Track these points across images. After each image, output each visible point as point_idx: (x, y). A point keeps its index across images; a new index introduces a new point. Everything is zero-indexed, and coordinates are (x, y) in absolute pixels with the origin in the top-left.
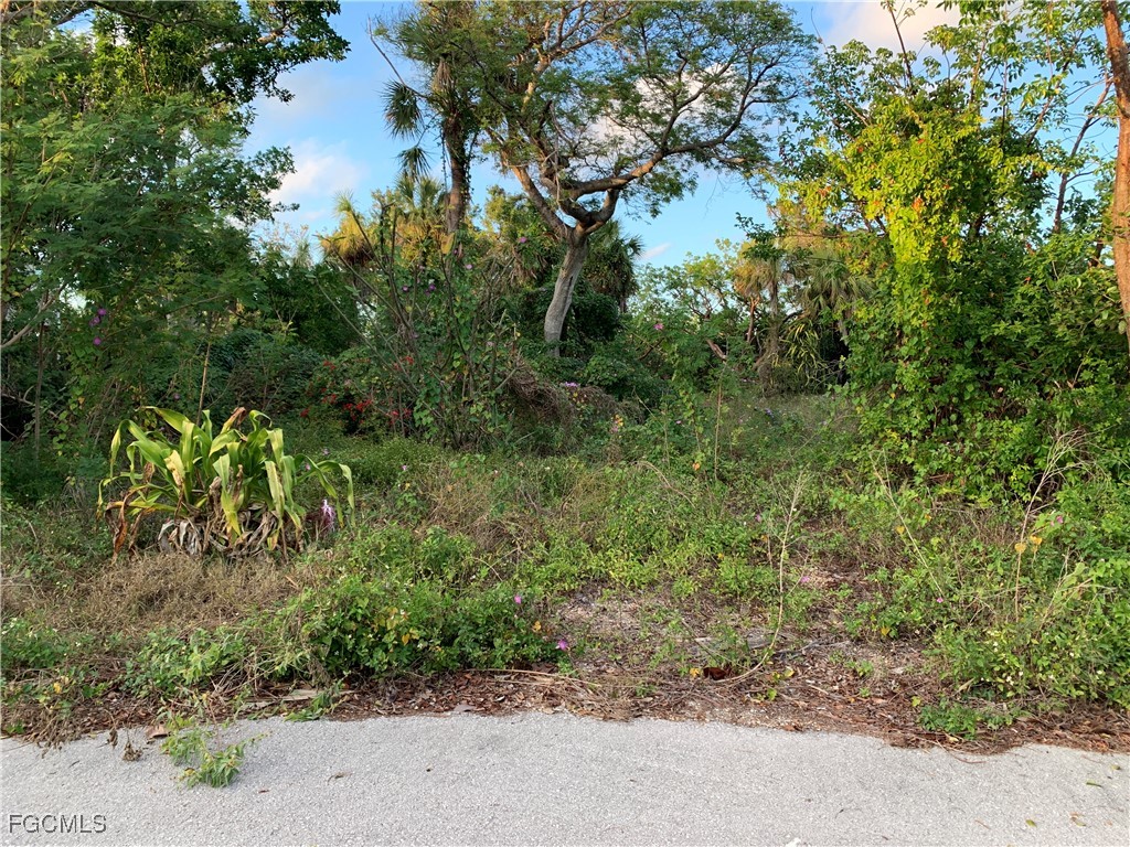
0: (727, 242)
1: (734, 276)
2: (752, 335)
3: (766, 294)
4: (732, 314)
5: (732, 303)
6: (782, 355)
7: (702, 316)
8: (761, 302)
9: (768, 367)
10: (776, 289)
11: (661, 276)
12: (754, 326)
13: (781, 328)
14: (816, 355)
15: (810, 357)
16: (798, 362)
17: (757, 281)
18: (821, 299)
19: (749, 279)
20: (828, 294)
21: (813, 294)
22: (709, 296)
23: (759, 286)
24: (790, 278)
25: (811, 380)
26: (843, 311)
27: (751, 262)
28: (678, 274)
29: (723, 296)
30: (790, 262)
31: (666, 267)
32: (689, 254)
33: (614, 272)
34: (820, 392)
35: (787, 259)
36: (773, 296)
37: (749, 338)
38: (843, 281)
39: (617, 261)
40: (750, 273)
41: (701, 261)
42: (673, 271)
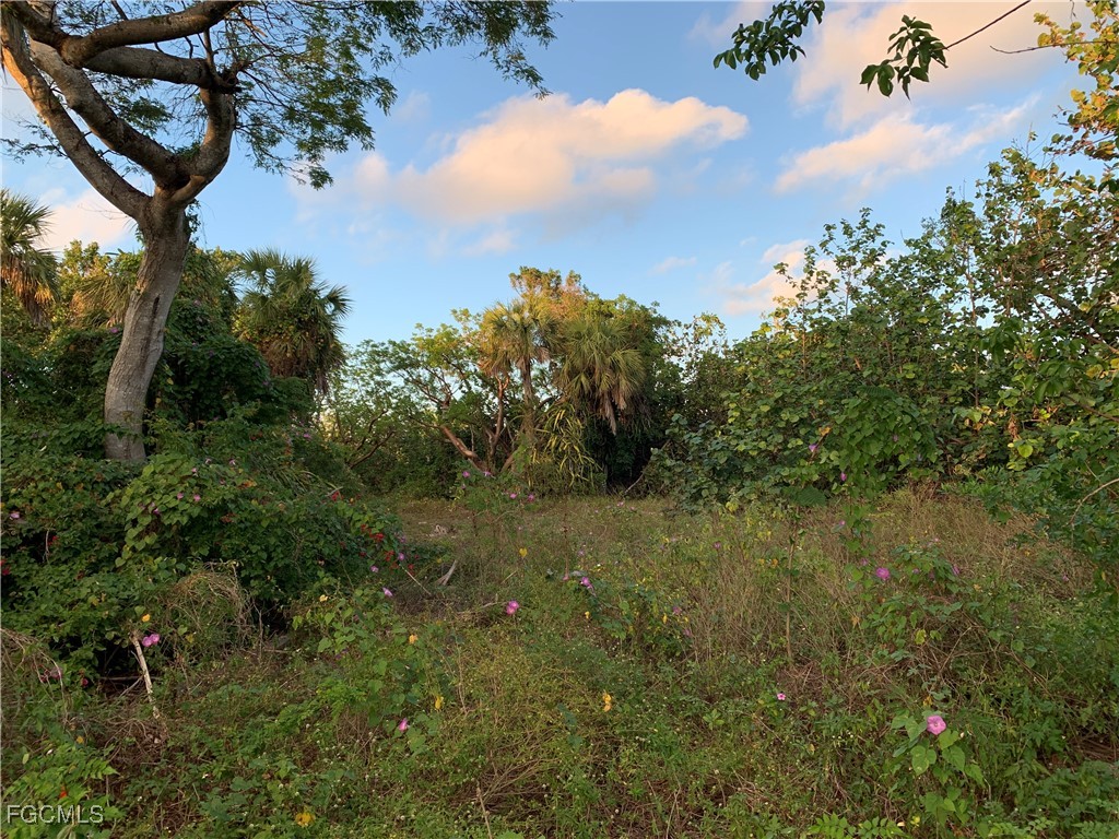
0: (466, 313)
2: (502, 426)
3: (516, 375)
4: (474, 400)
5: (476, 388)
6: (540, 448)
7: (440, 404)
9: (524, 464)
10: (529, 367)
11: (385, 353)
12: (504, 415)
13: (536, 416)
14: (579, 447)
15: (573, 451)
16: (560, 457)
17: (505, 356)
18: (583, 379)
19: (495, 356)
20: (590, 373)
21: (573, 373)
22: (448, 379)
23: (509, 364)
24: (545, 353)
25: (577, 479)
26: (610, 394)
27: (496, 335)
28: (407, 352)
29: (465, 377)
30: (543, 334)
31: (390, 342)
32: (419, 326)
33: (304, 334)
34: (587, 494)
35: (540, 331)
36: (526, 375)
37: (498, 429)
38: (608, 356)
39: (309, 320)
40: (495, 348)
41: (434, 334)
42: (400, 347)
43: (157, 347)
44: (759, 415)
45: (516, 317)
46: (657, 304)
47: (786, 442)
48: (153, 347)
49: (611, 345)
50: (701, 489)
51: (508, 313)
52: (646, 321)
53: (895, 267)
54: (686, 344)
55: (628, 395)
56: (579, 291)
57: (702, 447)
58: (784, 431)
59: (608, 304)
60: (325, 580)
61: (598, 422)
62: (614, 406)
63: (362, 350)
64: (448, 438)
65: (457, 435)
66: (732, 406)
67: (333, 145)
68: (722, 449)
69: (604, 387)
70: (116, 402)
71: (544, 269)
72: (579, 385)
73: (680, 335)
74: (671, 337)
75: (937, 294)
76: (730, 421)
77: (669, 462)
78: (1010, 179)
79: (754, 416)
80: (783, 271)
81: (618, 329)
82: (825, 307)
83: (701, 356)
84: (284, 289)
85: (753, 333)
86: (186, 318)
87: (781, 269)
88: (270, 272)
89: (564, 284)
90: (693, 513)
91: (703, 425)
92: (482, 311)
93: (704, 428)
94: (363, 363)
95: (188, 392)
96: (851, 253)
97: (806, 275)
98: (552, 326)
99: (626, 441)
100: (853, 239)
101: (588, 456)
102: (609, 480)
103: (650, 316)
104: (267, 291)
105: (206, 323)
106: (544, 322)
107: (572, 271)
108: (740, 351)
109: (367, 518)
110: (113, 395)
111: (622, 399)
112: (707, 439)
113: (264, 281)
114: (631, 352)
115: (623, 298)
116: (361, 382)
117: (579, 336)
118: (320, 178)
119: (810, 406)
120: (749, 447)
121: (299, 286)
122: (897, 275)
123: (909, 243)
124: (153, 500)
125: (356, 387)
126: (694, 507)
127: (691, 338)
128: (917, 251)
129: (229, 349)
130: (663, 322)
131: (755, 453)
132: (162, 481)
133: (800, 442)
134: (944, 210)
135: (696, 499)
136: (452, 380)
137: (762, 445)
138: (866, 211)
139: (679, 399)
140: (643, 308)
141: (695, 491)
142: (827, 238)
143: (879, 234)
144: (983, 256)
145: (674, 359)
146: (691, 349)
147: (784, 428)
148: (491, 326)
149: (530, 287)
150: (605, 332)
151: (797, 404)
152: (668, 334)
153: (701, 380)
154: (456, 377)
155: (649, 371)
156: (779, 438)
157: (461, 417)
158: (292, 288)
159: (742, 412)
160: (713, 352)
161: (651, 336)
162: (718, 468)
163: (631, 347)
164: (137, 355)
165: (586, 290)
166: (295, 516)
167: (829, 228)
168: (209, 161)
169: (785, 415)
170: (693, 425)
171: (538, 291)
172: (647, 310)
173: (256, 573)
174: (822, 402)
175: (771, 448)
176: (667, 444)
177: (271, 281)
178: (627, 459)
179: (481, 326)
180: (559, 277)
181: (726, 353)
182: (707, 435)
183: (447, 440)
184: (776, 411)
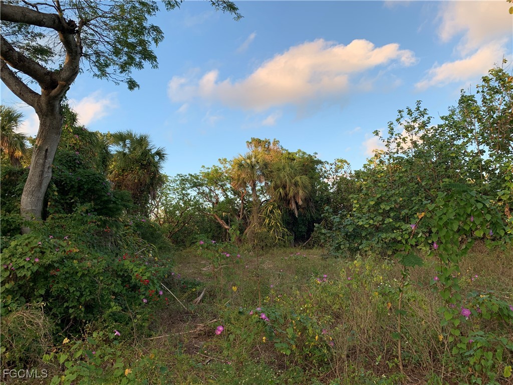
0: (225, 160)
1: (231, 179)
2: (243, 214)
4: (229, 201)
5: (231, 196)
6: (261, 224)
7: (213, 204)
8: (247, 195)
9: (253, 232)
10: (255, 185)
11: (187, 180)
13: (259, 208)
14: (280, 224)
15: (277, 225)
16: (270, 228)
17: (243, 180)
18: (281, 190)
19: (239, 180)
20: (284, 187)
21: (276, 187)
22: (217, 192)
23: (245, 183)
24: (263, 179)
25: (279, 239)
26: (294, 197)
27: (239, 170)
28: (197, 179)
29: (224, 191)
30: (261, 169)
31: (189, 175)
32: (203, 167)
33: (144, 171)
34: (285, 247)
35: (260, 167)
36: (254, 189)
37: (241, 215)
38: (293, 179)
39: (146, 164)
40: (239, 176)
41: (210, 170)
42: (194, 177)
43: (48, 175)
44: (369, 206)
45: (248, 161)
46: (316, 153)
47: (383, 220)
48: (45, 175)
49: (294, 173)
50: (341, 245)
51: (244, 160)
52: (311, 162)
53: (436, 130)
54: (331, 173)
55: (303, 198)
56: (278, 148)
57: (340, 223)
58: (381, 214)
59: (292, 154)
60: (115, 308)
61: (289, 211)
62: (297, 203)
63: (177, 179)
64: (217, 220)
65: (222, 218)
66: (355, 202)
67: (136, 65)
68: (350, 224)
69: (291, 194)
70: (26, 204)
71: (263, 139)
72: (279, 193)
73: (328, 169)
74: (324, 169)
75: (459, 142)
76: (354, 210)
77: (323, 231)
78: (494, 83)
79: (367, 207)
80: (377, 134)
81: (297, 166)
82: (400, 151)
83: (338, 178)
84: (134, 149)
85: (364, 165)
86: (70, 161)
87: (377, 133)
88: (128, 141)
89: (271, 146)
90: (336, 257)
91: (340, 212)
92: (232, 159)
93: (341, 213)
94: (177, 185)
95: (68, 199)
96: (412, 124)
97: (390, 135)
98: (266, 165)
99: (303, 220)
100: (413, 116)
101: (284, 228)
102: (295, 239)
103: (313, 159)
104: (127, 151)
105: (81, 163)
106: (261, 163)
107: (275, 139)
108: (358, 174)
109: (141, 270)
110: (24, 201)
111: (300, 200)
112: (343, 219)
113: (125, 145)
114: (304, 177)
115: (300, 151)
116: (177, 194)
117: (279, 170)
118: (132, 85)
119: (395, 201)
120: (364, 223)
121: (142, 148)
122: (437, 134)
123: (442, 118)
124: (12, 262)
125: (174, 196)
126: (337, 254)
127: (333, 170)
128: (447, 122)
129: (88, 176)
130: (320, 162)
131: (367, 226)
132: (20, 250)
133: (391, 220)
134: (460, 100)
135: (338, 250)
136: (219, 192)
137: (371, 222)
138: (419, 102)
139: (328, 199)
140: (309, 155)
141: (337, 245)
142: (399, 117)
143: (426, 114)
144: (482, 123)
145: (326, 180)
146: (334, 175)
147: (382, 213)
148: (237, 166)
149: (256, 147)
150: (291, 167)
151: (388, 200)
152: (323, 168)
153: (339, 189)
154: (220, 191)
155: (313, 186)
156: (380, 218)
157: (223, 210)
158: (138, 149)
159: (360, 205)
160: (345, 176)
161: (314, 169)
162: (349, 234)
163: (304, 174)
164: (37, 179)
165: (282, 148)
166: (97, 270)
167: (400, 112)
168: (68, 73)
169: (382, 206)
170: (335, 212)
171: (260, 149)
172: (311, 156)
173: (73, 304)
174: (401, 199)
175: (376, 223)
176: (323, 222)
177: (128, 145)
178: (303, 229)
179: (232, 166)
180: (269, 142)
181: (351, 177)
182: (343, 217)
183: (217, 221)
184: (378, 204)
